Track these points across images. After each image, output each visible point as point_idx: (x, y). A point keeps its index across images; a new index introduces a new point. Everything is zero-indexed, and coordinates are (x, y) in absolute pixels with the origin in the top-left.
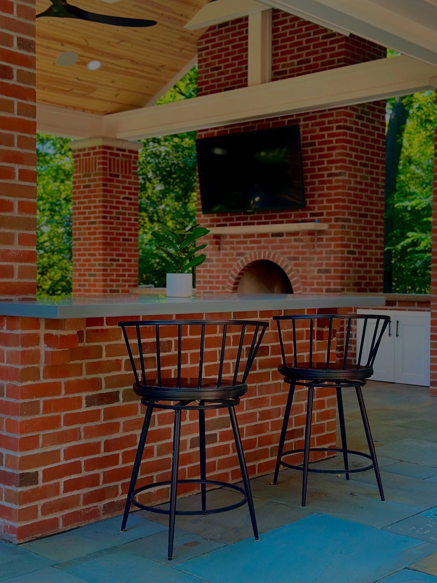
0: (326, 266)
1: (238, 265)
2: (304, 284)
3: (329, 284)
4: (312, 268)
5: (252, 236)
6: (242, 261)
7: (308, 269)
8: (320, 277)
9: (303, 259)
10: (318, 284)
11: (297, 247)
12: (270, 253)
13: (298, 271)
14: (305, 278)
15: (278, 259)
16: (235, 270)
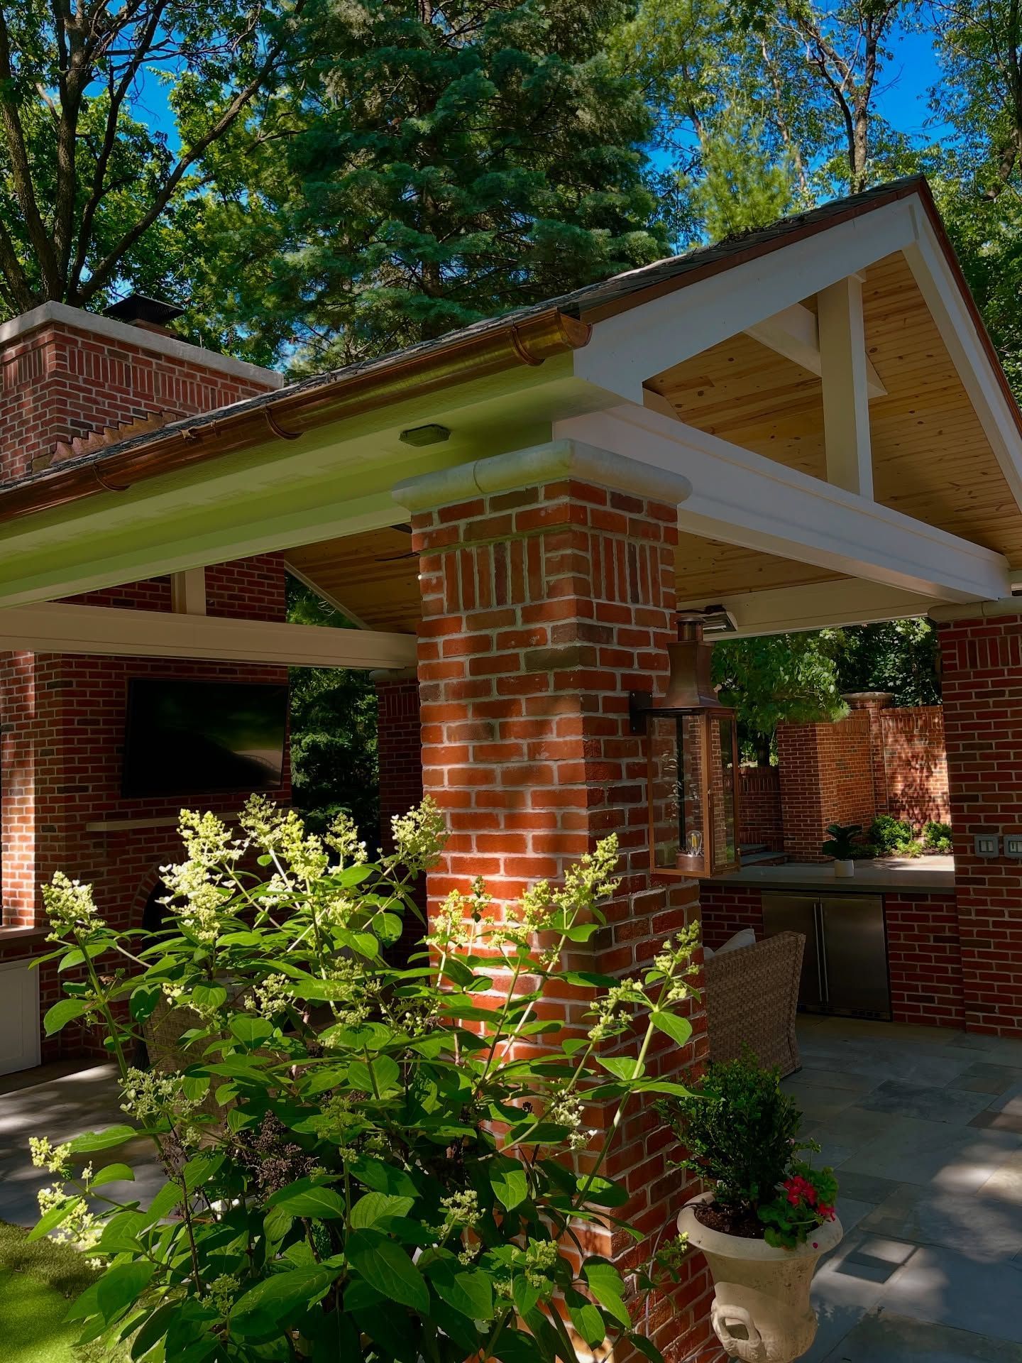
1: (151, 875)
16: (146, 884)
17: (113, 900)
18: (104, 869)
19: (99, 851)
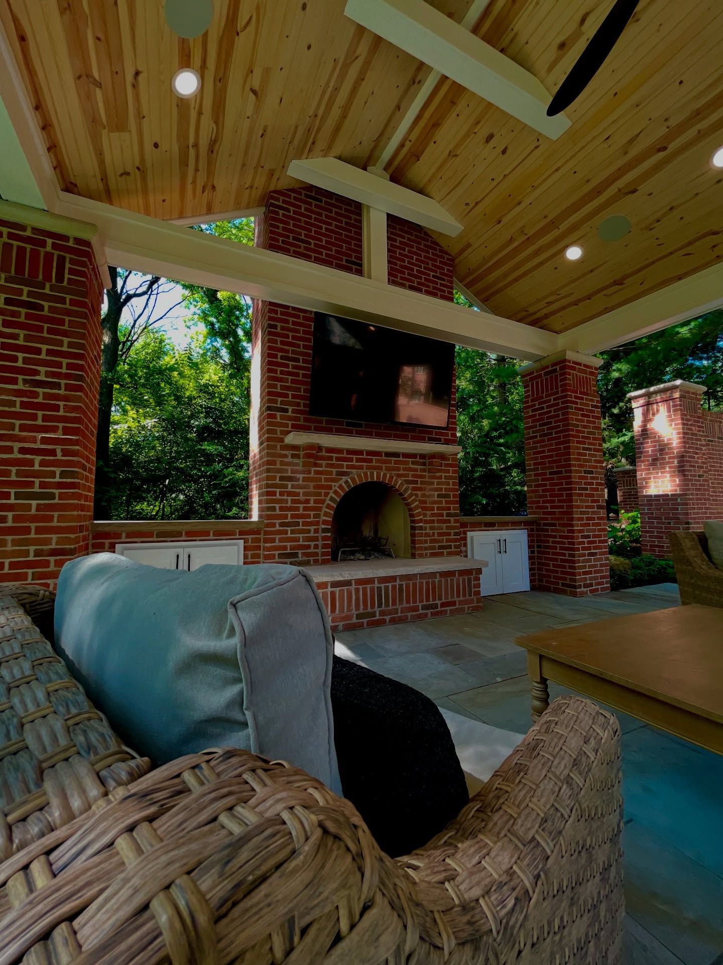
0: (445, 491)
1: (341, 487)
2: (424, 509)
3: (449, 509)
4: (432, 493)
5: (360, 452)
6: (347, 482)
7: (427, 493)
8: (441, 502)
9: (422, 483)
10: (438, 509)
11: (416, 470)
12: (385, 475)
13: (417, 495)
14: (425, 502)
15: (396, 481)
16: (336, 492)
17: (307, 501)
18: (301, 476)
19: (296, 461)
